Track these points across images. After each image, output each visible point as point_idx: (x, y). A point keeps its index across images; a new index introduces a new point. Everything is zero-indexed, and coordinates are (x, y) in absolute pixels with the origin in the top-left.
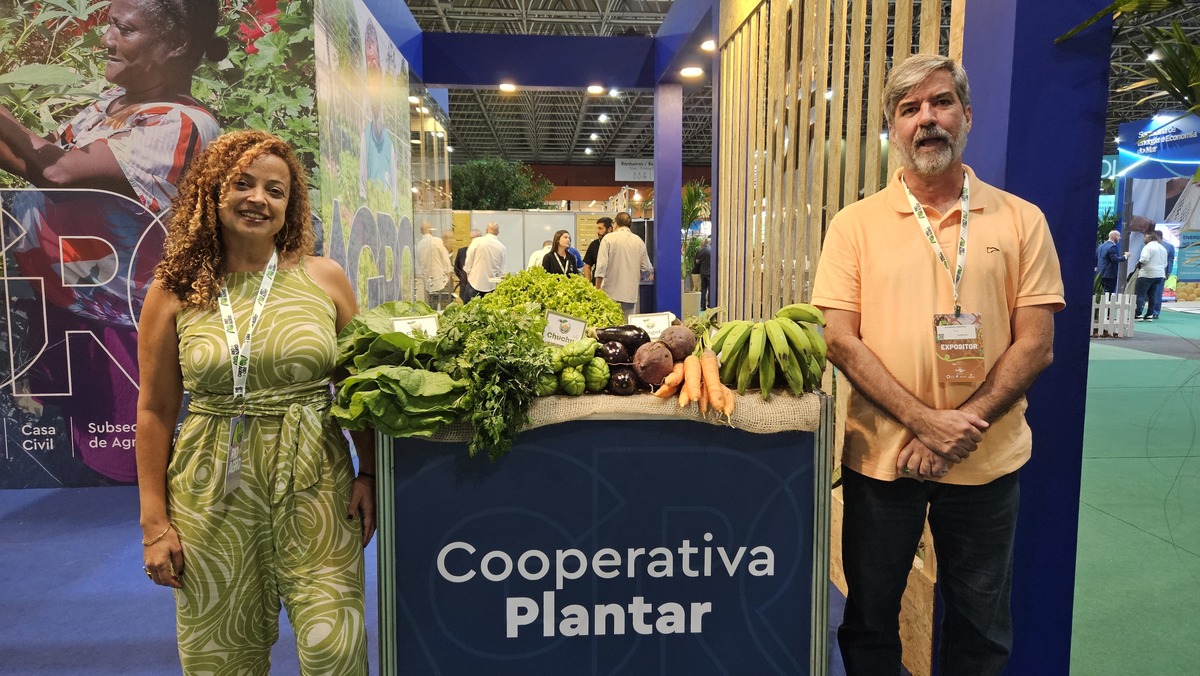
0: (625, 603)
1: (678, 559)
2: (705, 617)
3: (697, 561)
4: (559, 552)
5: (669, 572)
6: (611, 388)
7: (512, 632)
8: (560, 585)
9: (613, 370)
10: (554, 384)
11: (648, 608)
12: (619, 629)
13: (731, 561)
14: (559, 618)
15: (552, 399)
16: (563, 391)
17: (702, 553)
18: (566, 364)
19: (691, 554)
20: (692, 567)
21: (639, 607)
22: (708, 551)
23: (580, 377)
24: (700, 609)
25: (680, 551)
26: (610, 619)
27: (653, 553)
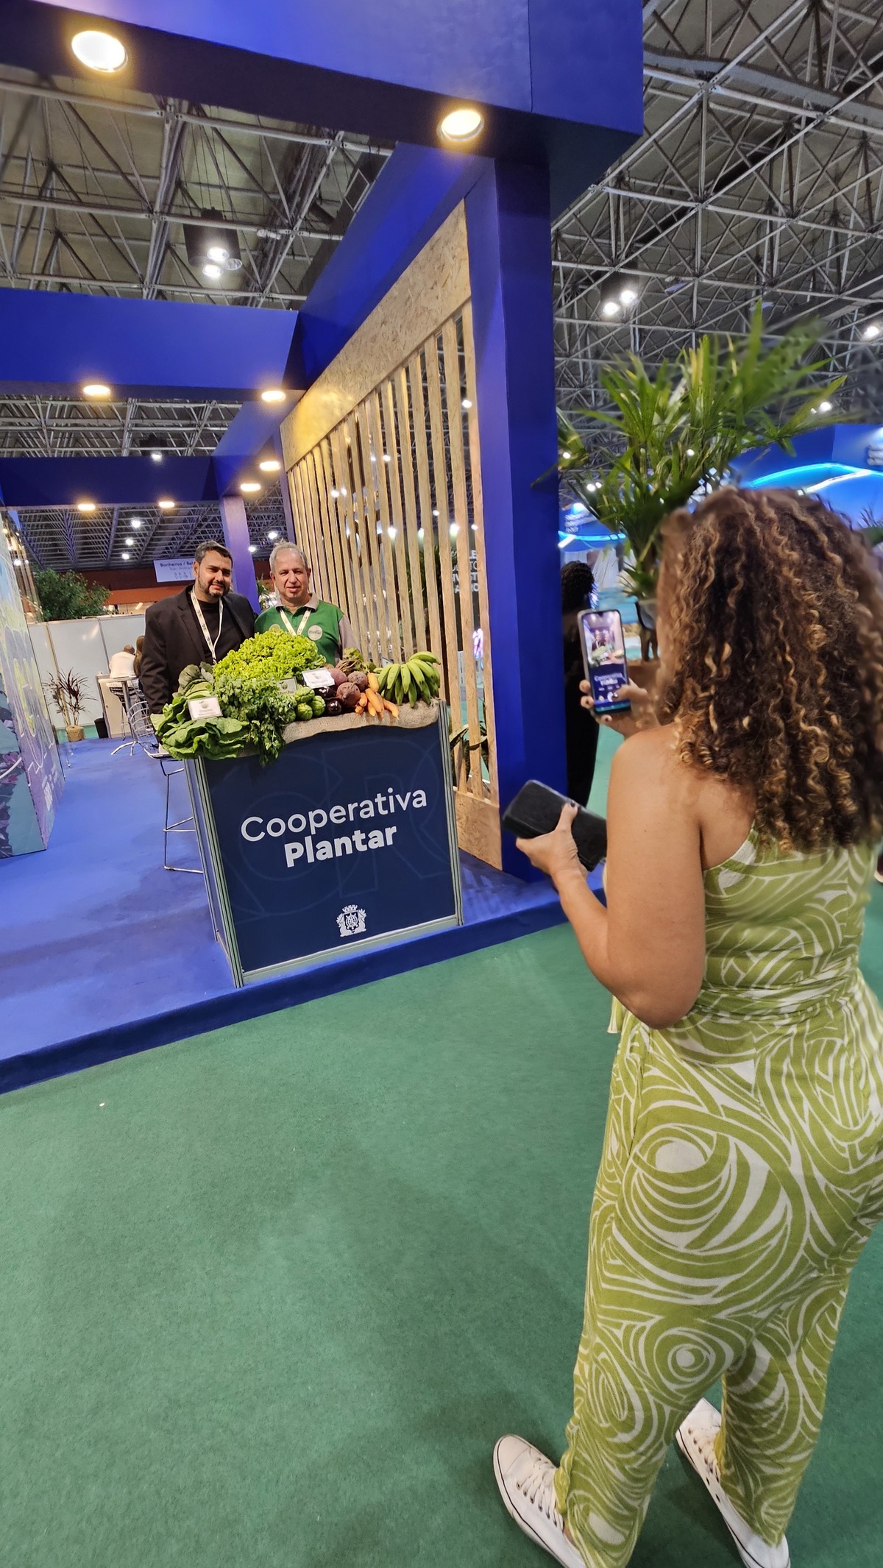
0: (350, 835)
1: (376, 805)
2: (394, 835)
3: (386, 805)
4: (310, 813)
5: (372, 814)
6: (327, 713)
7: (290, 864)
8: (313, 832)
9: (327, 702)
10: (294, 715)
11: (363, 836)
12: (349, 851)
13: (404, 800)
14: (315, 850)
15: (294, 724)
16: (300, 718)
17: (388, 799)
18: (299, 702)
19: (383, 802)
20: (384, 809)
21: (358, 836)
22: (391, 798)
23: (310, 708)
24: (391, 831)
25: (376, 800)
26: (343, 846)
27: (362, 805)
